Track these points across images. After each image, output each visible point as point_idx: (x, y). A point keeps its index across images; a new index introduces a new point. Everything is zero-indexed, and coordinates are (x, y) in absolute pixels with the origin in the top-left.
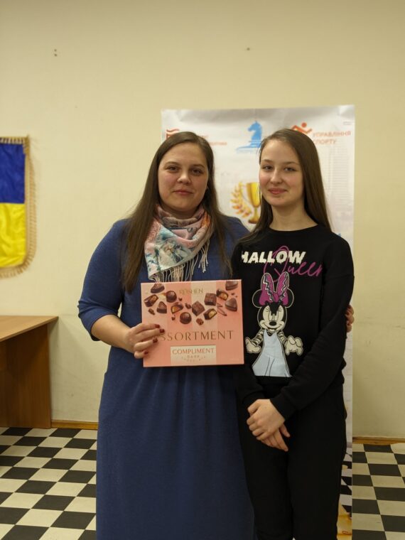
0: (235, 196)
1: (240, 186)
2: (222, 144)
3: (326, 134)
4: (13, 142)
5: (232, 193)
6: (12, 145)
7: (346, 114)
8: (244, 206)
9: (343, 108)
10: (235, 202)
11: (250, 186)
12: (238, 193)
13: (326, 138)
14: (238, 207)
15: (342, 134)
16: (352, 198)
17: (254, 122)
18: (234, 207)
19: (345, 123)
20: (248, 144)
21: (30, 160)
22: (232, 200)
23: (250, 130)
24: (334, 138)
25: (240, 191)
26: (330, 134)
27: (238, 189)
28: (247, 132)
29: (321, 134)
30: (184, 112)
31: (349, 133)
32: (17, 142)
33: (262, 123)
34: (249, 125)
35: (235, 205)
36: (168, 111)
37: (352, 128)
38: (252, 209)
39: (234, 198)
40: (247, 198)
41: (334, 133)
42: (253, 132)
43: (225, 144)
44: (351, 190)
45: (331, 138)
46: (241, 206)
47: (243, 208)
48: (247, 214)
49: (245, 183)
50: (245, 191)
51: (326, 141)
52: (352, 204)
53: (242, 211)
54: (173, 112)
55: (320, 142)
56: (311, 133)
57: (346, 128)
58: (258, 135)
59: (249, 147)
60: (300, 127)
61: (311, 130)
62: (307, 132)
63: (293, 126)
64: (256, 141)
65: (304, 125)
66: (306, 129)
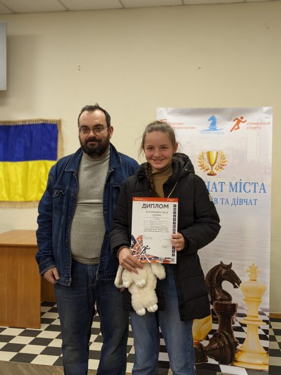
0: (199, 159)
1: (202, 153)
2: (192, 128)
3: (255, 124)
4: (51, 123)
5: (198, 157)
6: (50, 124)
7: (267, 112)
8: (205, 165)
9: (265, 109)
10: (200, 163)
11: (208, 153)
12: (202, 157)
13: (255, 126)
14: (201, 166)
15: (265, 124)
16: (271, 162)
17: (212, 116)
18: (198, 165)
19: (266, 117)
20: (208, 128)
21: (61, 134)
22: (198, 162)
23: (209, 120)
24: (260, 126)
25: (202, 156)
26: (257, 124)
27: (201, 155)
28: (208, 121)
29: (253, 123)
30: (170, 109)
31: (269, 123)
32: (53, 123)
33: (217, 117)
34: (209, 118)
35: (199, 164)
36: (161, 109)
37: (271, 120)
38: (210, 167)
39: (199, 160)
40: (207, 160)
41: (260, 123)
42: (211, 121)
43: (194, 128)
44: (270, 157)
45: (258, 126)
46: (203, 165)
47: (204, 167)
48: (207, 170)
49: (205, 152)
50: (205, 156)
51: (255, 128)
52: (271, 165)
53: (204, 168)
54: (163, 109)
55: (252, 128)
56: (246, 122)
57: (267, 120)
58: (214, 123)
59: (208, 130)
60: (239, 119)
61: (246, 121)
62: (243, 122)
63: (234, 119)
64: (213, 127)
65: (242, 118)
66: (243, 120)
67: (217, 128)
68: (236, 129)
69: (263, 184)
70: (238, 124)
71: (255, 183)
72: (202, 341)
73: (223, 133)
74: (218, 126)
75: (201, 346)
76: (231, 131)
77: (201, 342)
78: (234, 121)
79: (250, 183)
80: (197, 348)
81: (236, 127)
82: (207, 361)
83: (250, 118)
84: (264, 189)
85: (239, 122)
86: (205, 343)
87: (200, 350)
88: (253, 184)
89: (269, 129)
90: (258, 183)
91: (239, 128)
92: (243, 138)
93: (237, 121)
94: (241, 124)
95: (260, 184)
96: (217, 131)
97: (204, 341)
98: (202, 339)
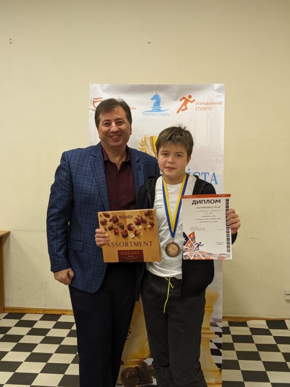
0: (142, 145)
1: (145, 138)
2: (133, 108)
3: (205, 104)
7: (219, 90)
8: (148, 152)
9: (217, 86)
11: (152, 138)
13: (205, 106)
15: (216, 103)
16: (223, 148)
17: (155, 94)
19: (218, 96)
23: (152, 99)
24: (210, 106)
25: (145, 142)
26: (208, 103)
27: (144, 140)
28: (151, 100)
29: (202, 103)
30: (106, 86)
31: (221, 103)
33: (161, 95)
34: (152, 96)
36: (95, 85)
37: (223, 99)
38: (154, 154)
40: (150, 147)
41: (211, 103)
42: (155, 101)
43: (135, 109)
44: (222, 142)
45: (208, 106)
49: (149, 137)
50: (148, 142)
51: (205, 108)
52: (223, 152)
54: (98, 86)
55: (201, 109)
56: (194, 102)
57: (219, 100)
58: (158, 103)
59: (152, 111)
60: (187, 98)
61: (194, 100)
62: (192, 102)
63: (182, 97)
64: (157, 108)
65: (190, 97)
66: (191, 100)
67: (161, 109)
68: (183, 110)
69: (214, 174)
70: (185, 104)
71: (205, 173)
72: (145, 359)
73: (168, 115)
74: (163, 107)
75: (144, 364)
76: (178, 112)
77: (145, 361)
78: (181, 100)
79: (199, 173)
80: (140, 367)
81: (183, 108)
82: (152, 382)
83: (199, 97)
84: (215, 180)
85: (187, 101)
86: (149, 362)
87: (143, 370)
88: (203, 175)
89: (221, 110)
90: (208, 173)
91: (186, 109)
92: (191, 120)
93: (184, 100)
94: (189, 104)
95: (211, 174)
96: (161, 112)
97: (148, 359)
98: (146, 356)
